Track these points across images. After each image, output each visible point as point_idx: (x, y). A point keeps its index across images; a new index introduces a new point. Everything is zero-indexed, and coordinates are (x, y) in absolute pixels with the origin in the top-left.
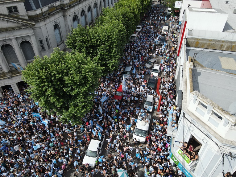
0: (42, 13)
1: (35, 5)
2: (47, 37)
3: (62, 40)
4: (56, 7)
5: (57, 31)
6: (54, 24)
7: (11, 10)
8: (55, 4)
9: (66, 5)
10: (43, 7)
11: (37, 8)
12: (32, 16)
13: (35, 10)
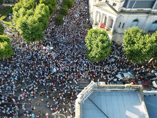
0: (130, 11)
1: (129, 6)
2: (125, 23)
4: (144, 11)
5: (136, 23)
6: (135, 18)
7: (114, 4)
8: (144, 9)
9: (153, 13)
10: (134, 8)
11: (129, 8)
12: (124, 10)
13: (127, 8)
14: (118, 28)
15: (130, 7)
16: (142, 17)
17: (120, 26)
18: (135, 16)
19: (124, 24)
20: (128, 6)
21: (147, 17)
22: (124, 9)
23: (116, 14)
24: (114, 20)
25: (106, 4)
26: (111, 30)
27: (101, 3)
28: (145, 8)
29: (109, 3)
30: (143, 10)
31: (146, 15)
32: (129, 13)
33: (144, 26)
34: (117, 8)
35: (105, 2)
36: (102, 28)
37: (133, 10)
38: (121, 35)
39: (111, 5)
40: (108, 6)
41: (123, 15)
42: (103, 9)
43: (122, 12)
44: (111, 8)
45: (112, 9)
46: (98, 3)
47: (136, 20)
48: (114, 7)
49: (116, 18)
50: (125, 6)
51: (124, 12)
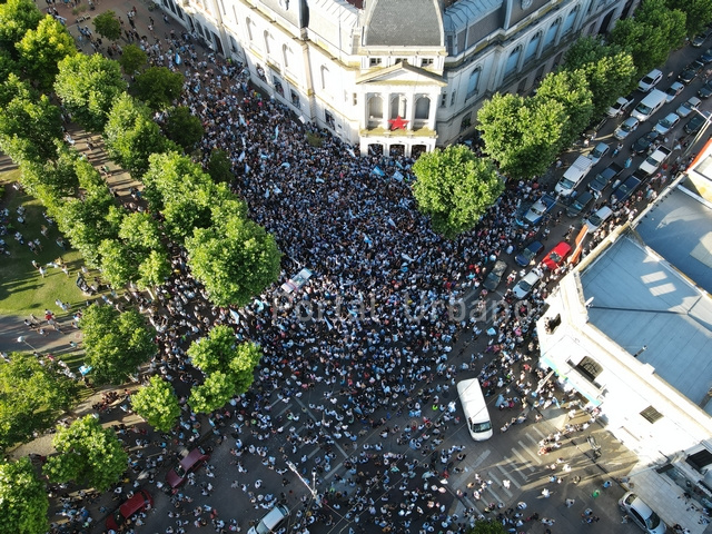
0: (464, 58)
1: (458, 49)
3: (476, 89)
4: (489, 41)
5: (476, 75)
6: (473, 68)
7: (425, 62)
8: (488, 38)
9: (508, 37)
10: (468, 48)
11: (459, 53)
12: (451, 63)
13: (456, 56)
15: (462, 50)
16: (486, 60)
17: (444, 102)
19: (454, 94)
20: (456, 50)
21: (498, 52)
22: (452, 60)
23: (439, 83)
24: (433, 99)
25: (403, 69)
28: (490, 34)
30: (486, 42)
32: (463, 64)
33: (494, 72)
34: (438, 68)
36: (397, 129)
37: (468, 53)
38: (449, 123)
39: (419, 65)
40: (411, 72)
44: (421, 73)
46: (368, 72)
47: (477, 70)
48: (428, 68)
50: (450, 53)
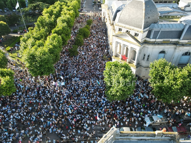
0: (155, 42)
2: (150, 54)
4: (171, 41)
5: (162, 54)
6: (161, 50)
7: (136, 35)
9: (181, 44)
10: (159, 38)
11: (153, 38)
12: (147, 41)
14: (142, 60)
15: (155, 37)
16: (169, 49)
17: (144, 58)
18: (161, 48)
19: (149, 56)
20: (152, 36)
21: (175, 49)
23: (139, 45)
24: (137, 51)
25: (127, 34)
26: (134, 62)
27: (121, 33)
29: (131, 33)
30: (169, 41)
31: (173, 46)
33: (172, 58)
34: (139, 38)
35: (126, 32)
36: (124, 60)
37: (158, 40)
38: (146, 68)
40: (129, 36)
41: (147, 46)
42: (124, 39)
43: (145, 42)
44: (133, 38)
45: (134, 40)
46: (117, 33)
47: (163, 52)
49: (139, 49)
50: (148, 36)
51: (148, 43)
